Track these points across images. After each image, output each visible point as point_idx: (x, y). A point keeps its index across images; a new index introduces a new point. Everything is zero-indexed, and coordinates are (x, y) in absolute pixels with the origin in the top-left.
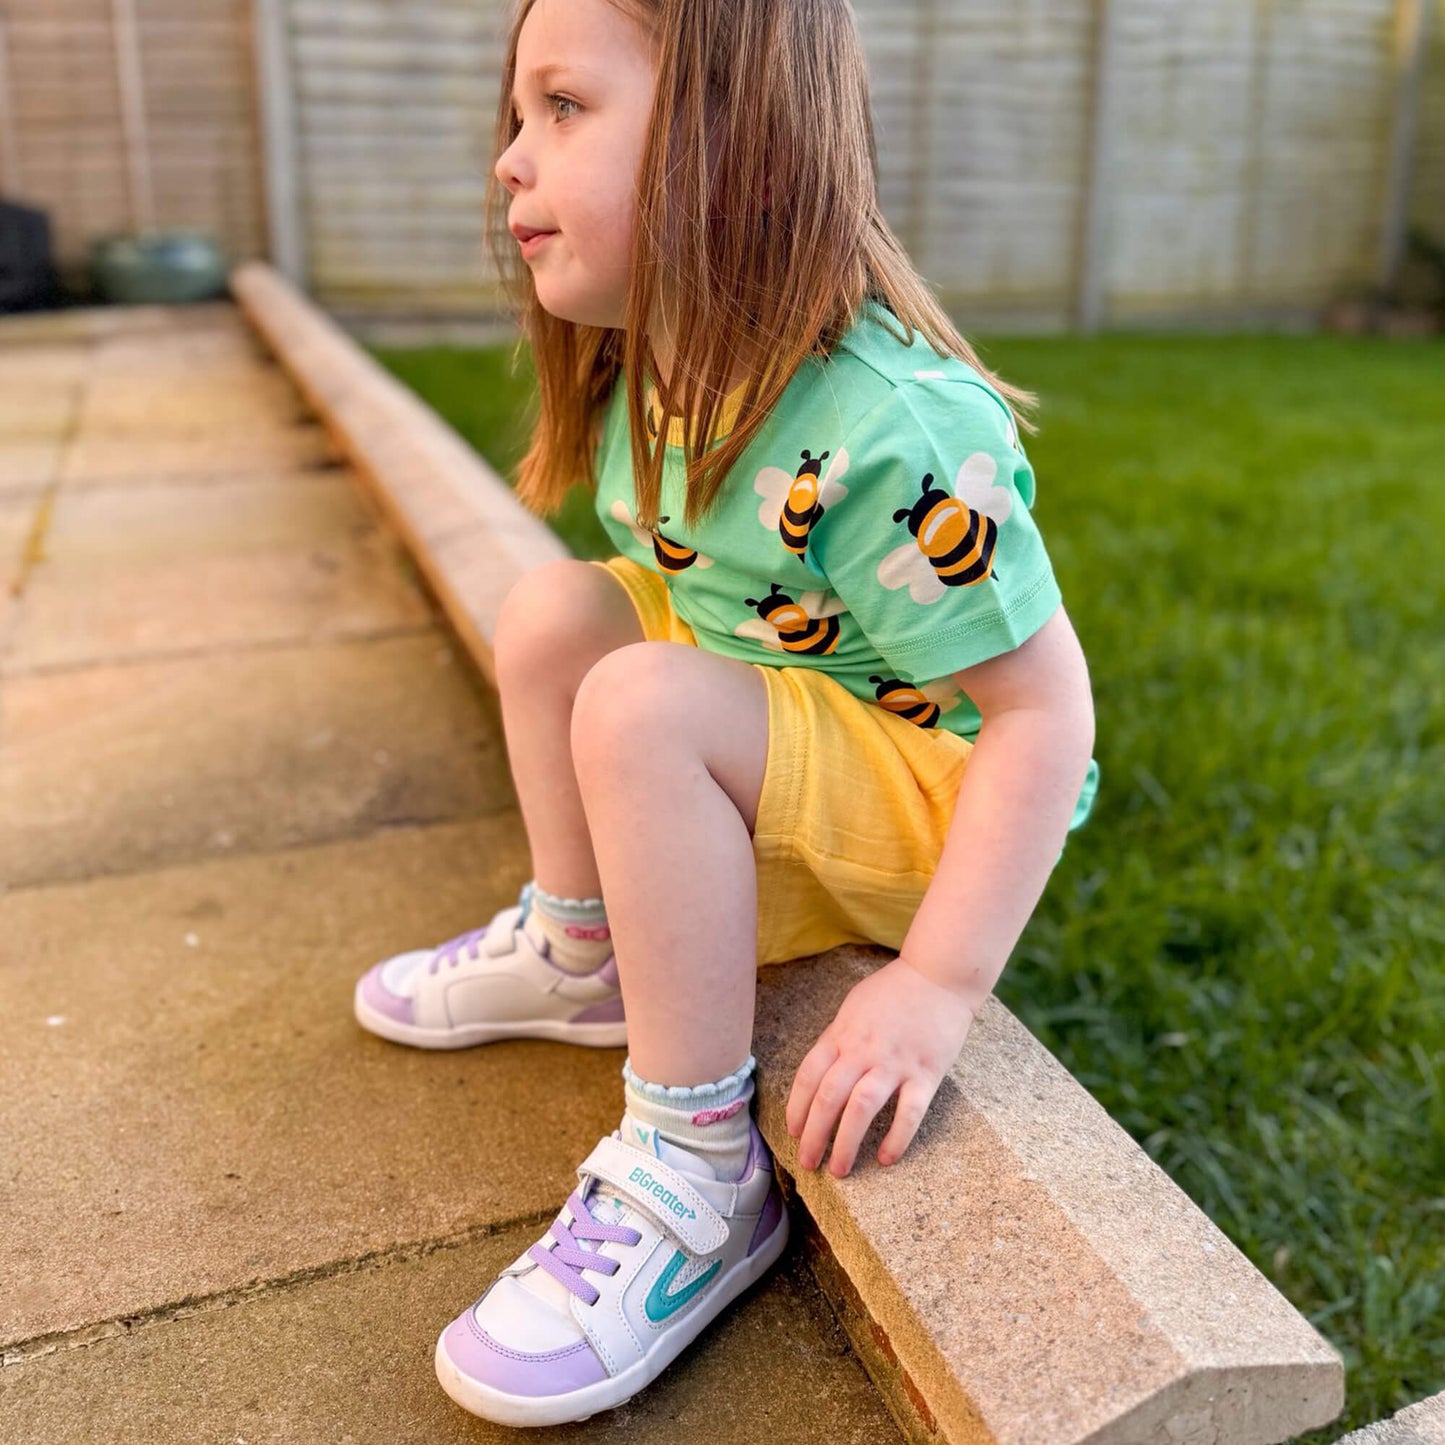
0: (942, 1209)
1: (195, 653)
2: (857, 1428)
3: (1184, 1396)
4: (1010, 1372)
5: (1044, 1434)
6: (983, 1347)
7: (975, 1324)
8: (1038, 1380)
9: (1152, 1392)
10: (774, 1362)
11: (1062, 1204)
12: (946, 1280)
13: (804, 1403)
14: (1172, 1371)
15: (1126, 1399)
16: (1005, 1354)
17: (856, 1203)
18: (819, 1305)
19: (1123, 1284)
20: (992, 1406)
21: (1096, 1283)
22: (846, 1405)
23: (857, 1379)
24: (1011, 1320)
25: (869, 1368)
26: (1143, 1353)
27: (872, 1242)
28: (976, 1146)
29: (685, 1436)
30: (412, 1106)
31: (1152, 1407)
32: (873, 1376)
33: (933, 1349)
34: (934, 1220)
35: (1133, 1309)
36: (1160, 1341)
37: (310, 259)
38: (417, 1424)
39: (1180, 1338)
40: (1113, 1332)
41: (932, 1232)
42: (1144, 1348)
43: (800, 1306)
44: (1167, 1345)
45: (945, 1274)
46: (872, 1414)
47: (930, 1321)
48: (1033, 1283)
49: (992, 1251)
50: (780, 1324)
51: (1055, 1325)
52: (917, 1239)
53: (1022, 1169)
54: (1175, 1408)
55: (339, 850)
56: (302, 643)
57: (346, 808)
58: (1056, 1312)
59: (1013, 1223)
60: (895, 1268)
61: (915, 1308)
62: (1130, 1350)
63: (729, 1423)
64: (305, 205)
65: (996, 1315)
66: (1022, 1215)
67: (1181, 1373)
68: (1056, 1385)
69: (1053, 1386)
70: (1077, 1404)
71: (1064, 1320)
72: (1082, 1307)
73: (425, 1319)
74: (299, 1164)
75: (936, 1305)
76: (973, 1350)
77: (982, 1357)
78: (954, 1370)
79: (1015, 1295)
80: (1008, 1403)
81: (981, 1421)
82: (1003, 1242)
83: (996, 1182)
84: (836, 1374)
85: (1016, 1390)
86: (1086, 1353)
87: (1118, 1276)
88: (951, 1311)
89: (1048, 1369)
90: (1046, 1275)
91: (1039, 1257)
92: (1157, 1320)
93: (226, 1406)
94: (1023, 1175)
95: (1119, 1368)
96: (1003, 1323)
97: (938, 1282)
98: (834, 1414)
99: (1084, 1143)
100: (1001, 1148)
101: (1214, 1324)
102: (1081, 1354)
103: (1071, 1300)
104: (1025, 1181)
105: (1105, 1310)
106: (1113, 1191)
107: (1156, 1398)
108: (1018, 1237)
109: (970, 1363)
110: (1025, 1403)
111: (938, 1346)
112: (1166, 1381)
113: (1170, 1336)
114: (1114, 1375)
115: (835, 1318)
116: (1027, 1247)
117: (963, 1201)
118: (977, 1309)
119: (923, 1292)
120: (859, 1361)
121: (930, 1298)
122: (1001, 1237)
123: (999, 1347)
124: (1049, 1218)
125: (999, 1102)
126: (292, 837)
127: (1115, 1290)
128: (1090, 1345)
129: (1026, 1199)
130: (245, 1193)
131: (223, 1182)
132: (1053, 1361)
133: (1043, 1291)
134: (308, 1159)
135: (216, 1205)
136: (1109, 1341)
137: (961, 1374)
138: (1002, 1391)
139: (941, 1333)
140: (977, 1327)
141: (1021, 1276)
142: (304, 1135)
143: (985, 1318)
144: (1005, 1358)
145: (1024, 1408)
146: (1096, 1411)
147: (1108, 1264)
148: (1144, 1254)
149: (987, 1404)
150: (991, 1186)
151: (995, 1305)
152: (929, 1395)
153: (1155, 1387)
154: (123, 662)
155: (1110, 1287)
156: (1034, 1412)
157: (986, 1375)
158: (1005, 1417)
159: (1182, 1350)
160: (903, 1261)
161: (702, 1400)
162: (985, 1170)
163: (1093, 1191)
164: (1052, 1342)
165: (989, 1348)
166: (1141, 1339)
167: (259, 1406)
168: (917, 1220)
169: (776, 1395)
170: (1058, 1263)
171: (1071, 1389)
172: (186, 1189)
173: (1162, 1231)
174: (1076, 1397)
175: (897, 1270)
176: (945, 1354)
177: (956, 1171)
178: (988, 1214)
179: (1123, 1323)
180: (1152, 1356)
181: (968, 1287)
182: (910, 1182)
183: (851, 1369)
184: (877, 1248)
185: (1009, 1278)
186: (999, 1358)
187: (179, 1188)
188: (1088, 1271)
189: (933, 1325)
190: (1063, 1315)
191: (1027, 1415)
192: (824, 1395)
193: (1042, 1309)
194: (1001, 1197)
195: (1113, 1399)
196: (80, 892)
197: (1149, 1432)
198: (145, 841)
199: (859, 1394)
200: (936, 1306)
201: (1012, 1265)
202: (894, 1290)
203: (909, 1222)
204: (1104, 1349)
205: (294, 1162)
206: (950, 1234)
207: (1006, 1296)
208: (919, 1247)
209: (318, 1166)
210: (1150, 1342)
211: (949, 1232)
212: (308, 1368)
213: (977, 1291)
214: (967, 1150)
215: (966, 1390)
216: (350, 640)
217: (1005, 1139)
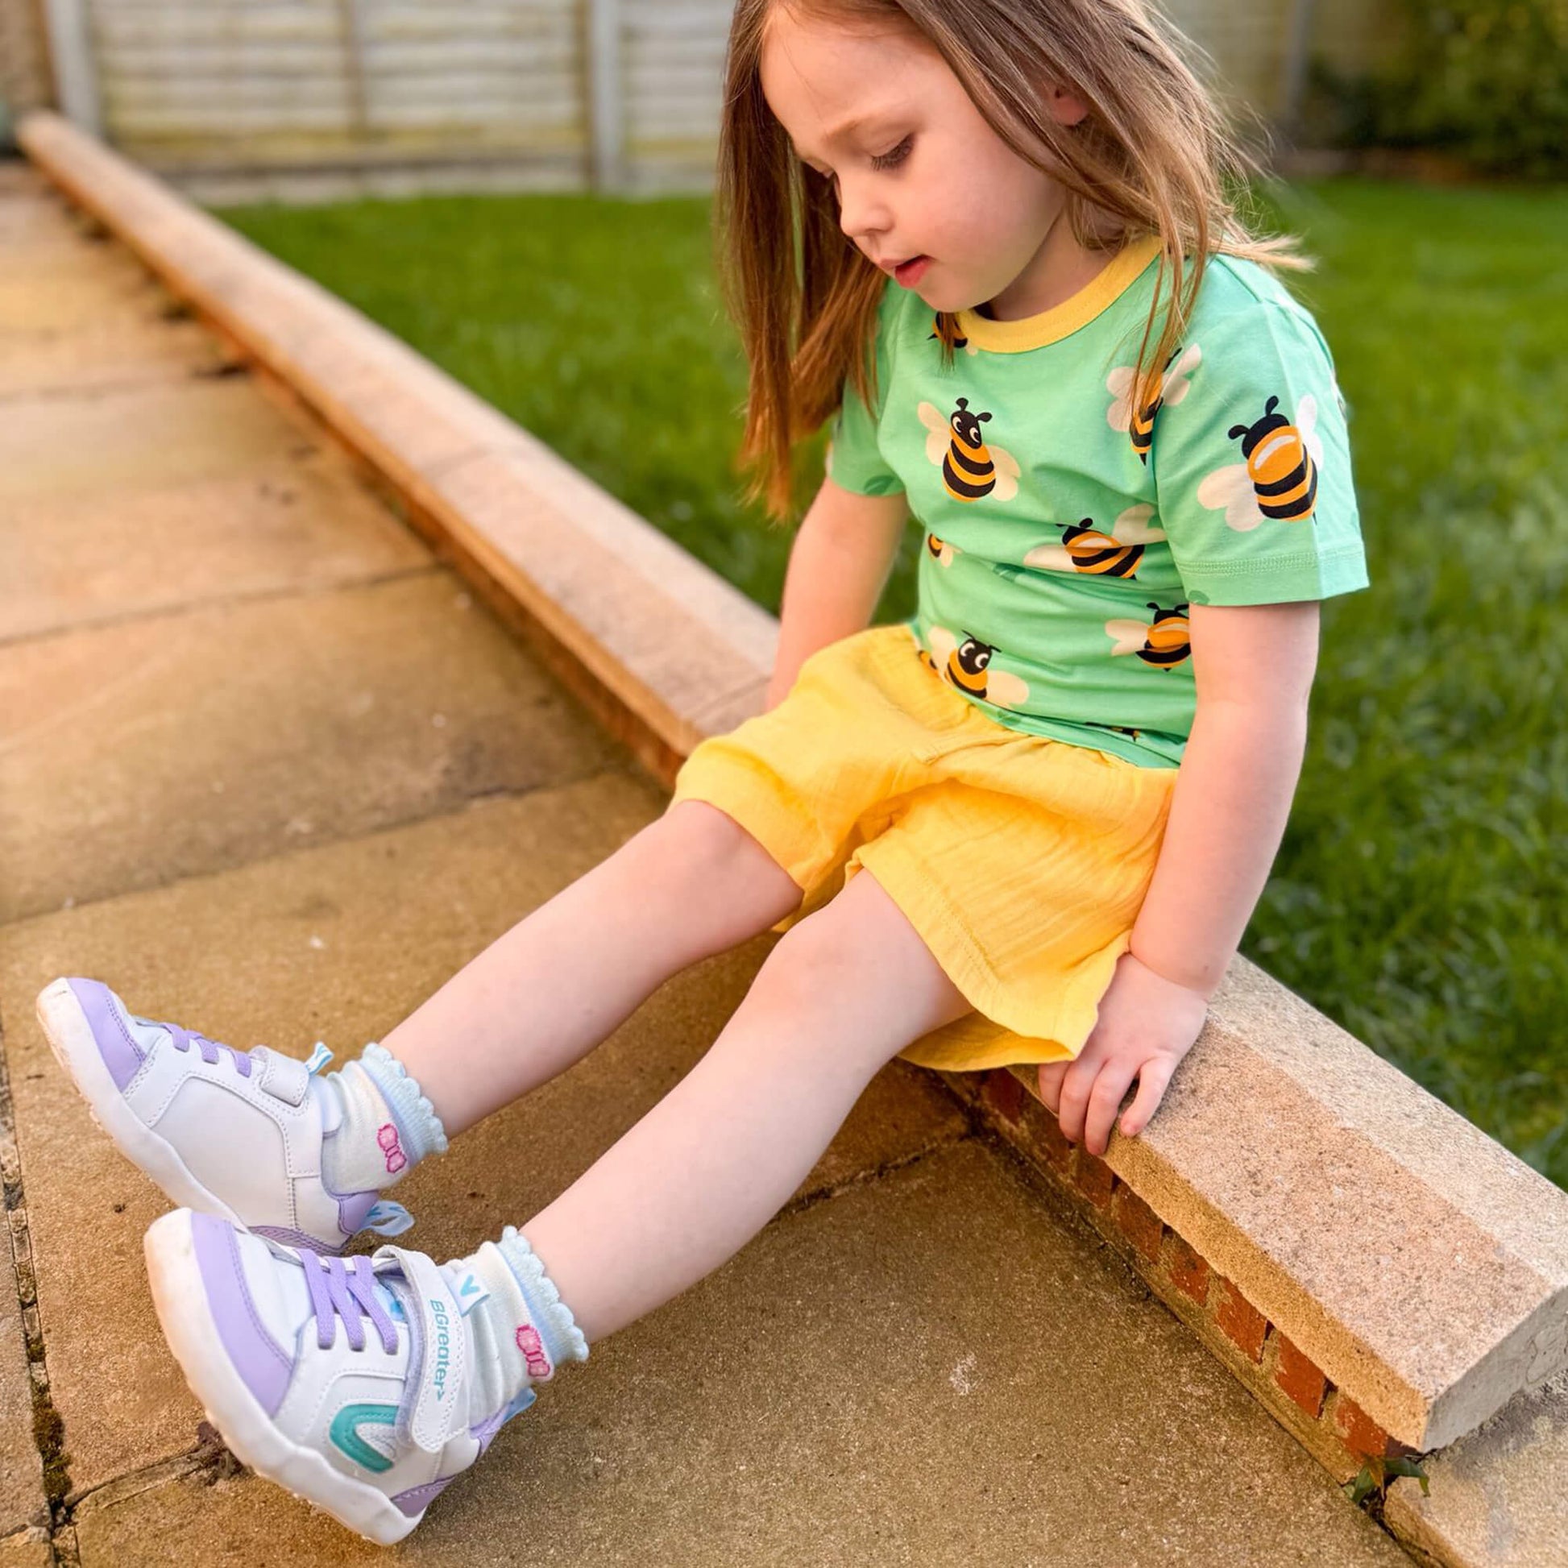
0: (1272, 1164)
1: (177, 610)
2: (1182, 1366)
3: (1549, 1313)
4: (1390, 1311)
5: (1439, 1363)
6: (1354, 1290)
7: (1341, 1269)
8: (1417, 1315)
9: (1527, 1314)
10: (1084, 1315)
11: (1387, 1149)
12: (1299, 1231)
13: (1125, 1350)
14: (1539, 1293)
15: (1505, 1323)
16: (1378, 1294)
17: (1184, 1165)
18: (1108, 1255)
19: (1470, 1219)
20: (1381, 1343)
21: (1443, 1220)
22: (1165, 1347)
23: (1165, 1321)
24: (1374, 1263)
25: (1177, 1310)
26: (1507, 1279)
27: (1212, 1202)
28: (1284, 1100)
29: (1027, 1396)
30: (632, 1099)
31: (1526, 1327)
32: (1182, 1317)
33: (1306, 1295)
34: (1267, 1176)
35: (1486, 1241)
36: (1519, 1267)
37: (106, 104)
38: (768, 1419)
39: (1535, 1261)
40: (1474, 1263)
41: (1269, 1187)
42: (1507, 1275)
43: (1090, 1258)
44: (1527, 1270)
45: (1295, 1225)
46: (1191, 1352)
47: (1296, 1271)
48: (1383, 1226)
49: (1335, 1200)
50: (1076, 1278)
51: (1417, 1263)
52: (1257, 1194)
53: (1337, 1119)
54: (1543, 1323)
55: (436, 829)
56: (292, 593)
57: (425, 781)
58: (1414, 1251)
59: (1345, 1171)
60: (1243, 1223)
61: (1277, 1260)
62: (1495, 1278)
63: (1063, 1378)
64: (94, 38)
65: (1359, 1258)
66: (1352, 1162)
67: (1548, 1294)
68: (1436, 1317)
69: (1432, 1318)
70: (1461, 1332)
71: (1424, 1257)
72: (1437, 1243)
73: (734, 1317)
74: (540, 1173)
75: (1296, 1255)
76: (1346, 1293)
77: (1358, 1299)
78: (1334, 1314)
79: (1370, 1238)
80: (1396, 1338)
81: (1374, 1357)
82: (1341, 1190)
83: (1316, 1134)
84: (1145, 1319)
85: (1400, 1326)
86: (1454, 1286)
87: (1462, 1212)
88: (1313, 1260)
89: (1424, 1303)
90: (1394, 1217)
91: (1381, 1201)
92: (1510, 1248)
93: (570, 1427)
94: (1339, 1123)
95: (1490, 1295)
96: (1367, 1266)
97: (1291, 1234)
98: (1157, 1356)
99: (1372, 1085)
100: (1310, 1100)
101: (1553, 1245)
102: (1450, 1287)
103: (1425, 1238)
104: (1344, 1129)
105: (1459, 1244)
106: (1417, 1130)
107: (1530, 1318)
108: (1355, 1184)
109: (1348, 1305)
110: (1412, 1337)
111: (1311, 1293)
112: (1538, 1302)
113: (1527, 1261)
114: (1487, 1303)
115: (1128, 1266)
116: (1367, 1193)
117: (1288, 1154)
118: (1337, 1255)
119: (1280, 1244)
120: (1163, 1305)
121: (1289, 1250)
122: (1338, 1185)
123: (1370, 1287)
124: (1379, 1164)
125: (1286, 1054)
126: (378, 818)
127: (1463, 1225)
128: (1456, 1278)
129: (1351, 1147)
130: (497, 1211)
131: (469, 1203)
132: (1426, 1296)
133: (1397, 1233)
134: (546, 1168)
135: (471, 1226)
136: (1473, 1272)
137: (1343, 1317)
138: (1387, 1328)
139: (1310, 1281)
140: (1343, 1272)
141: (1370, 1220)
142: (531, 1143)
143: (1347, 1263)
144: (1380, 1298)
145: (1413, 1341)
146: (1481, 1337)
147: (1449, 1202)
148: (1472, 1189)
149: (1377, 1341)
150: (1312, 1138)
151: (1354, 1250)
152: (1298, 1337)
153: (1528, 1309)
154: (97, 625)
155: (1457, 1222)
156: (1424, 1344)
157: (1367, 1315)
158: (1397, 1352)
159: (1543, 1274)
160: (1250, 1218)
161: (1030, 1360)
162: (1301, 1123)
163: (1402, 1133)
164: (1419, 1278)
165: (1362, 1291)
166: (1502, 1267)
167: (603, 1422)
168: (1251, 1177)
169: (1097, 1345)
170: (1400, 1205)
171: (1450, 1319)
172: (432, 1213)
173: (1472, 1162)
174: (1459, 1329)
175: (1247, 1226)
176: (1321, 1300)
177: (1272, 1126)
178: (1318, 1164)
179: (1481, 1255)
180: (1517, 1282)
181: (1322, 1235)
182: (1229, 1140)
183: (1157, 1313)
184: (1218, 1207)
185: (1359, 1223)
186: (1374, 1299)
187: (424, 1214)
188: (1431, 1209)
189: (1299, 1274)
190: (1422, 1253)
191: (1417, 1347)
192: (1142, 1340)
193: (1400, 1250)
194: (1325, 1148)
195: (1493, 1325)
196: (165, 900)
197: (1523, 1348)
198: (211, 835)
199: (1173, 1334)
200: (1297, 1257)
201: (1357, 1211)
202: (1247, 1244)
203: (1243, 1179)
204: (1470, 1279)
205: (534, 1172)
206: (1287, 1187)
207: (1361, 1240)
208: (1260, 1202)
209: (561, 1174)
210: (1511, 1269)
211: (1286, 1186)
212: (636, 1380)
213: (1332, 1239)
214: (1277, 1105)
215: (1352, 1331)
216: (346, 586)
217: (1310, 1090)
